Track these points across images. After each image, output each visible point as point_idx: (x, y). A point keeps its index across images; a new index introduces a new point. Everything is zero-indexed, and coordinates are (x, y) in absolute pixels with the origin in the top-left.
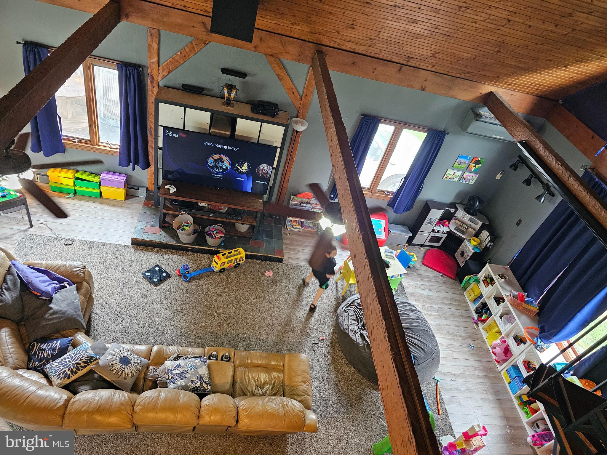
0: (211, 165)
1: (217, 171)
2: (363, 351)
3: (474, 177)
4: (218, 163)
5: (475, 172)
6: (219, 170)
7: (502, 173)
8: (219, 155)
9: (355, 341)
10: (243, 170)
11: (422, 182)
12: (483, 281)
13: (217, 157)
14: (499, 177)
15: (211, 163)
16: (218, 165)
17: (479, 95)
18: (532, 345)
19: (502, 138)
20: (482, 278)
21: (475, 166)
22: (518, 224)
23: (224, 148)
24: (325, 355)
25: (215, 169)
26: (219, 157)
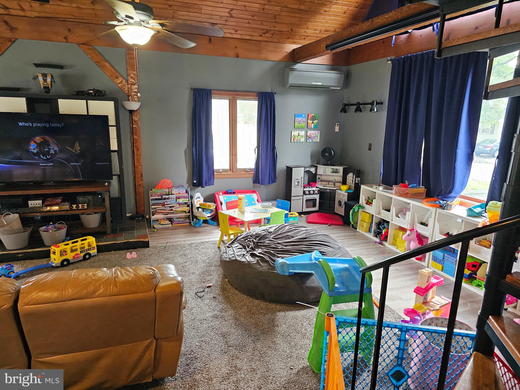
0: (35, 151)
1: (45, 158)
2: (259, 266)
3: (317, 134)
4: (43, 148)
5: (315, 128)
6: (46, 157)
7: (338, 124)
8: (41, 137)
9: (246, 262)
10: (76, 151)
11: (274, 148)
12: (367, 204)
13: (39, 140)
14: (337, 129)
15: (34, 149)
16: (44, 150)
17: (285, 54)
18: (438, 209)
19: (320, 84)
20: (364, 202)
21: (313, 123)
22: (370, 149)
23: (45, 127)
24: (214, 297)
25: (42, 156)
26: (43, 138)
